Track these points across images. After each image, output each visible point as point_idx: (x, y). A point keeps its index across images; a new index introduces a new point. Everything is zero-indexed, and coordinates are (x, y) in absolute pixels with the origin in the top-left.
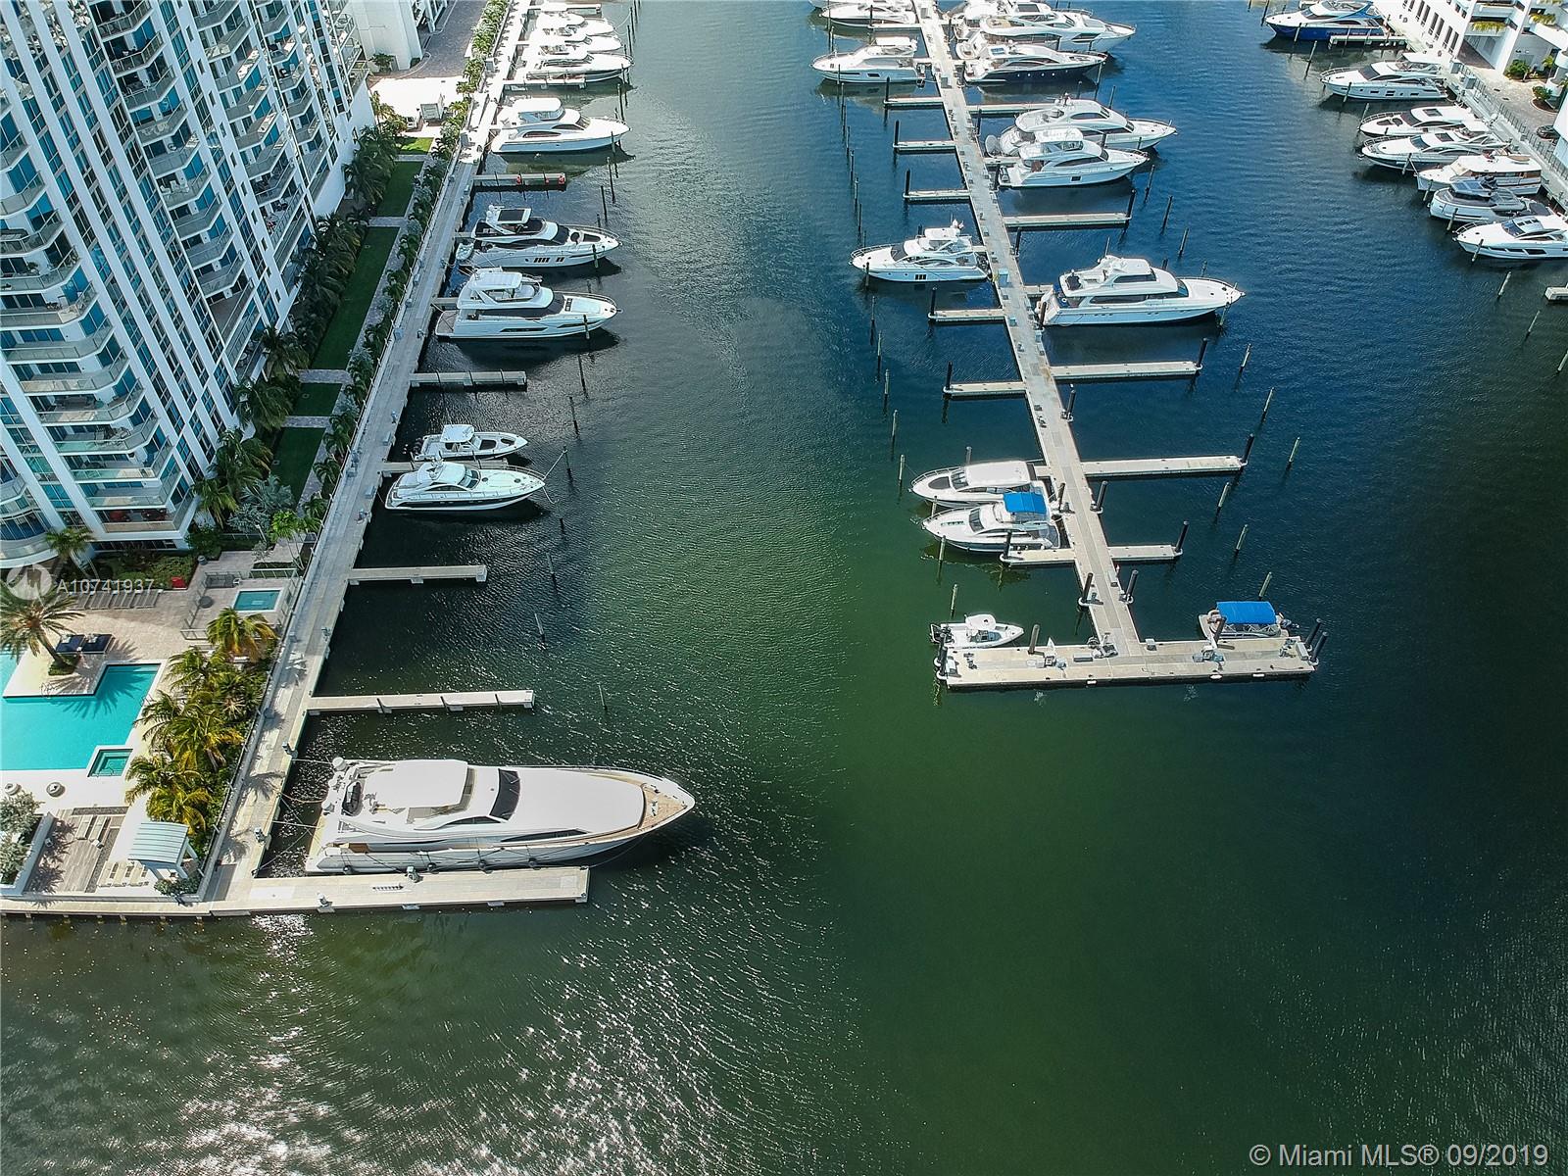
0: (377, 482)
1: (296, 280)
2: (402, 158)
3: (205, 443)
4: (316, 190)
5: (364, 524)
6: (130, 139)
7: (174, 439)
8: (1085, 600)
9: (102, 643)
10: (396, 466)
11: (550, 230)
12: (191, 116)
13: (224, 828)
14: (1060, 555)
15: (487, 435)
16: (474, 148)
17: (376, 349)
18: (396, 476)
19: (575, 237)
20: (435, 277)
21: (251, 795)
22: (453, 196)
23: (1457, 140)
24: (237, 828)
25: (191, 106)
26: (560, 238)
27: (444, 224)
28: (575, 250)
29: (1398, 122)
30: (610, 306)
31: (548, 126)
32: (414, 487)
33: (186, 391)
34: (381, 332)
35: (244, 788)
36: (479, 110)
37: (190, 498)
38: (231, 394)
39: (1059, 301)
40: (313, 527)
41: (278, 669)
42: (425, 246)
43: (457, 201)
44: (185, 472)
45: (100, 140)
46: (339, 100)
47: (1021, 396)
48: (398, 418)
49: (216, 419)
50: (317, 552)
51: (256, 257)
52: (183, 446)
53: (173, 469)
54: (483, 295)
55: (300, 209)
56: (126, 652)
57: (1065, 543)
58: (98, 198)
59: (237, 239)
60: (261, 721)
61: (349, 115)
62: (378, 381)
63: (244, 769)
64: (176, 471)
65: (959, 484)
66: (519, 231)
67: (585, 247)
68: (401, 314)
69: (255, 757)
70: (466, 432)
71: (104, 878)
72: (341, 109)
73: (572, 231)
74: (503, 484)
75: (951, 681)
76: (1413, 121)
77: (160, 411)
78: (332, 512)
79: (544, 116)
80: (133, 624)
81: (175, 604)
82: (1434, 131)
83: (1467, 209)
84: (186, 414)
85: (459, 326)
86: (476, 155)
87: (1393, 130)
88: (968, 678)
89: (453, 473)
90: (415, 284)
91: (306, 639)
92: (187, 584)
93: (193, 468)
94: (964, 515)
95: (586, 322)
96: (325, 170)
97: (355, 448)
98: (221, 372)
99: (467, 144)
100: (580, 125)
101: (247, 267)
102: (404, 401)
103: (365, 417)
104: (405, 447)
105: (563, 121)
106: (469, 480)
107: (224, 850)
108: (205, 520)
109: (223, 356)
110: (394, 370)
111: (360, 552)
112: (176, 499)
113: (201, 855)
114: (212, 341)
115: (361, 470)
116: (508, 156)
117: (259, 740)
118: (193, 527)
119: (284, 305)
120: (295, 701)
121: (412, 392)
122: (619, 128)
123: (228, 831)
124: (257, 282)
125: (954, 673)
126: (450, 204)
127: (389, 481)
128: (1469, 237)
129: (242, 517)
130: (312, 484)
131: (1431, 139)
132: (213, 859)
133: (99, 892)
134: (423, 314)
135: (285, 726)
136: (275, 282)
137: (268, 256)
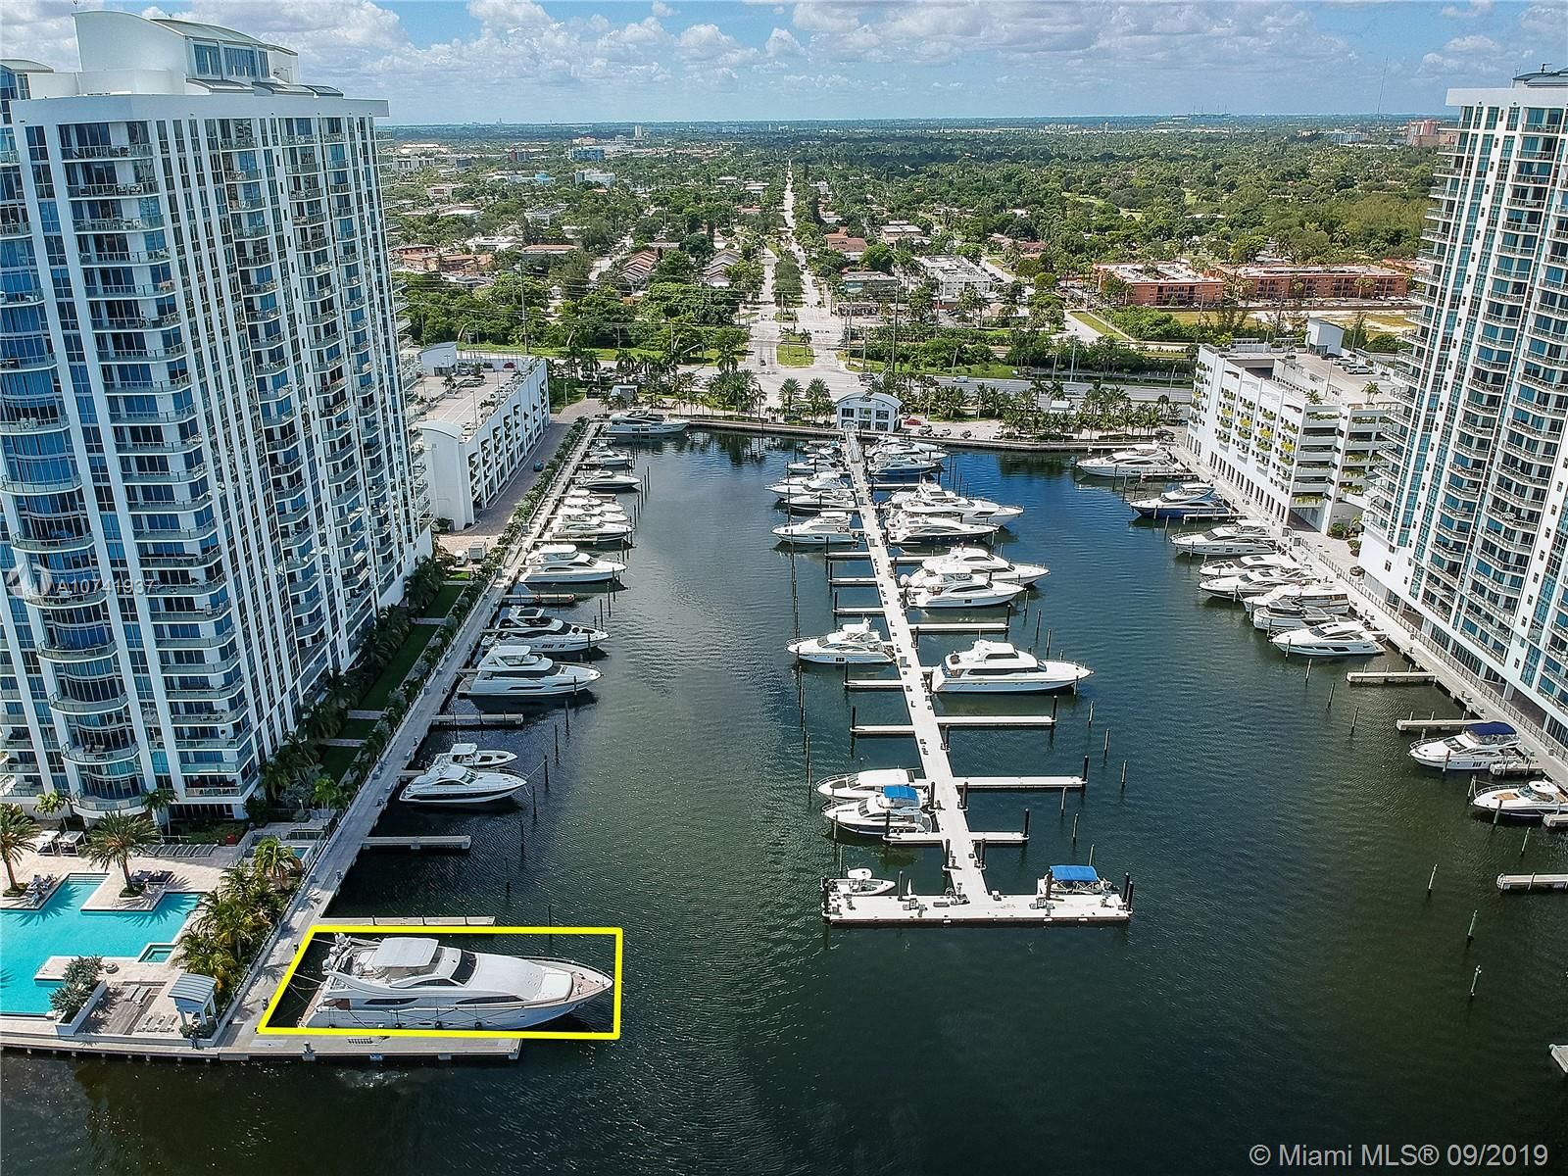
0: (395, 782)
1: (357, 648)
2: (449, 583)
3: (273, 739)
4: (383, 589)
5: (380, 809)
6: (272, 516)
7: (255, 728)
8: (947, 867)
9: (164, 878)
10: (411, 773)
11: (557, 624)
12: (311, 515)
13: (239, 998)
14: (931, 837)
15: (485, 753)
16: (506, 579)
17: (411, 696)
18: (410, 780)
19: (576, 631)
20: (463, 656)
21: (262, 980)
22: (485, 607)
23: (1275, 576)
24: (248, 999)
25: (313, 507)
26: (565, 629)
27: (475, 625)
28: (575, 639)
29: (1230, 566)
30: (596, 672)
31: (564, 564)
32: (424, 784)
33: (270, 693)
34: (415, 687)
35: (258, 974)
36: (513, 555)
37: (255, 776)
38: (298, 711)
39: (945, 674)
40: (341, 805)
41: (299, 897)
42: (458, 637)
43: (487, 609)
44: (256, 754)
45: (254, 510)
46: (410, 534)
47: (912, 735)
48: (419, 742)
49: (284, 724)
50: (342, 824)
51: (334, 620)
52: (258, 734)
53: (247, 750)
54: (498, 661)
55: (369, 600)
56: (183, 883)
57: (936, 829)
58: (246, 545)
59: (324, 605)
60: (279, 930)
61: (415, 546)
62: (407, 719)
63: (261, 959)
64: (251, 752)
65: (854, 786)
66: (531, 623)
67: (582, 637)
68: (432, 678)
69: (269, 955)
70: (471, 748)
71: (141, 1024)
72: (410, 540)
73: (573, 627)
74: (492, 782)
75: (833, 917)
76: (1242, 565)
77: (251, 702)
78: (357, 800)
79: (562, 556)
80: (191, 866)
81: (226, 855)
82: (1257, 571)
83: (1279, 620)
84: (267, 712)
85: (477, 685)
86: (506, 582)
87: (1225, 571)
88: (847, 915)
89: (456, 771)
90: (446, 660)
91: (322, 881)
92: (237, 843)
93: (261, 751)
94: (856, 805)
95: (575, 683)
96: (390, 580)
97: (382, 759)
98: (294, 692)
99: (500, 576)
100: (589, 564)
101: (327, 626)
102: (425, 733)
103: (393, 741)
104: (421, 760)
105: (576, 560)
106: (468, 778)
107: (235, 1013)
108: (260, 794)
109: (298, 681)
110: (420, 713)
111: (374, 828)
112: (244, 774)
113: (219, 1011)
114: (294, 666)
115: (384, 775)
116: (532, 585)
117: (277, 942)
118: (251, 800)
119: (346, 662)
120: (307, 921)
121: (432, 729)
122: (618, 567)
123: (240, 1002)
124: (331, 639)
125: (837, 911)
126: (481, 613)
127: (403, 784)
128: (1281, 639)
129: (290, 793)
130: (348, 778)
131: (1256, 576)
132: (227, 1018)
133: (135, 1035)
134: (448, 680)
135: (297, 936)
136: (343, 644)
137: (343, 622)
